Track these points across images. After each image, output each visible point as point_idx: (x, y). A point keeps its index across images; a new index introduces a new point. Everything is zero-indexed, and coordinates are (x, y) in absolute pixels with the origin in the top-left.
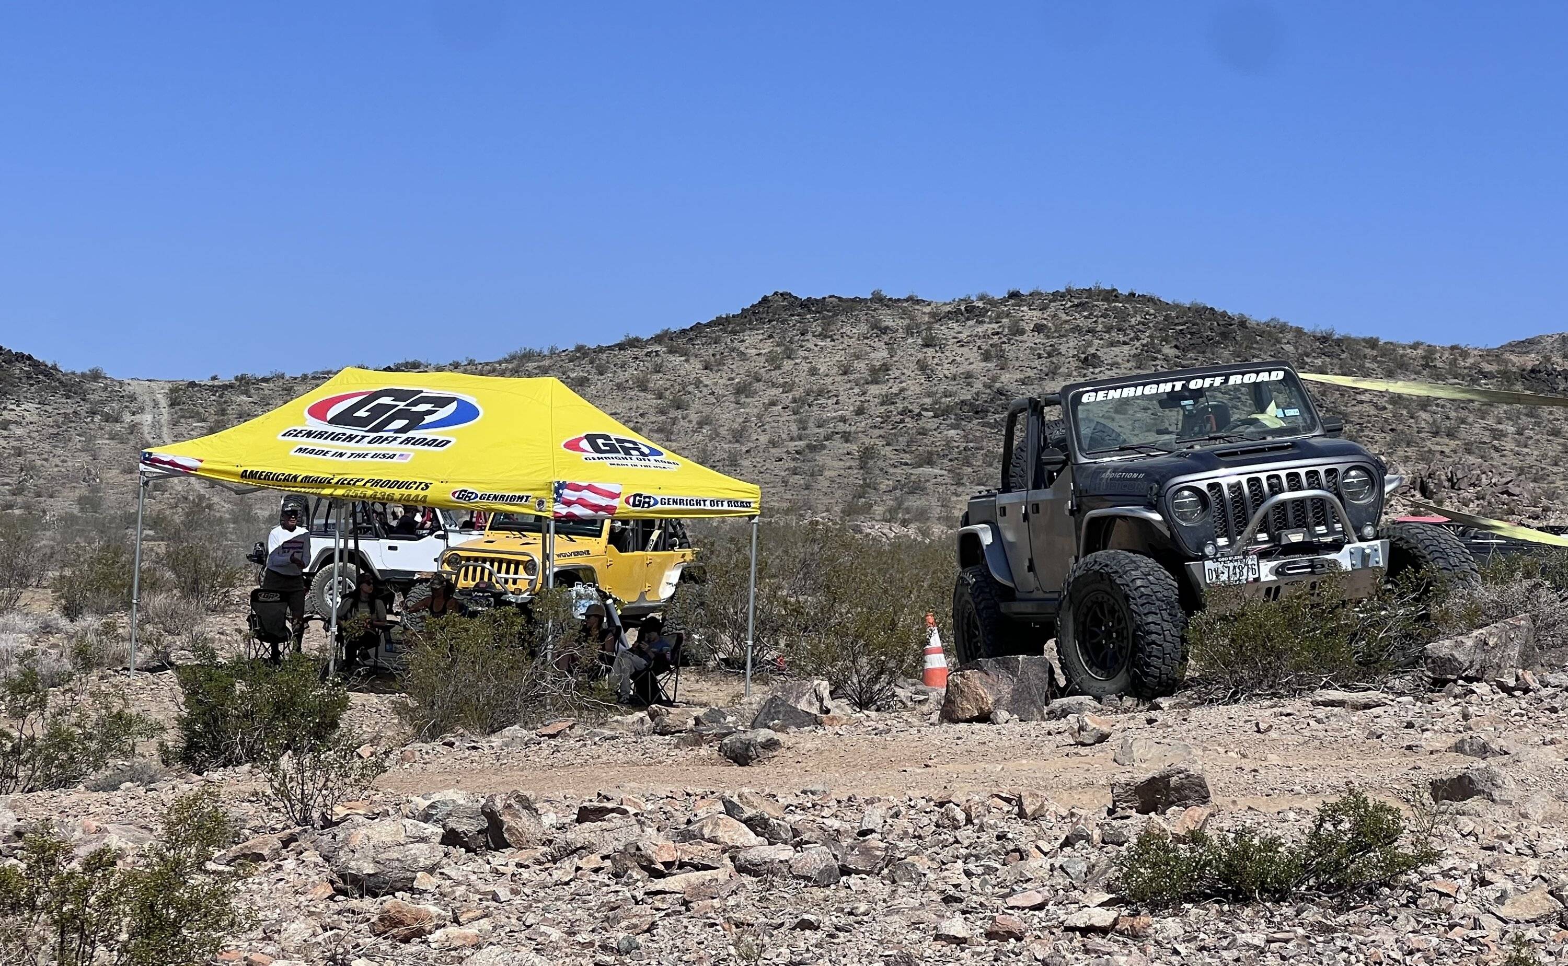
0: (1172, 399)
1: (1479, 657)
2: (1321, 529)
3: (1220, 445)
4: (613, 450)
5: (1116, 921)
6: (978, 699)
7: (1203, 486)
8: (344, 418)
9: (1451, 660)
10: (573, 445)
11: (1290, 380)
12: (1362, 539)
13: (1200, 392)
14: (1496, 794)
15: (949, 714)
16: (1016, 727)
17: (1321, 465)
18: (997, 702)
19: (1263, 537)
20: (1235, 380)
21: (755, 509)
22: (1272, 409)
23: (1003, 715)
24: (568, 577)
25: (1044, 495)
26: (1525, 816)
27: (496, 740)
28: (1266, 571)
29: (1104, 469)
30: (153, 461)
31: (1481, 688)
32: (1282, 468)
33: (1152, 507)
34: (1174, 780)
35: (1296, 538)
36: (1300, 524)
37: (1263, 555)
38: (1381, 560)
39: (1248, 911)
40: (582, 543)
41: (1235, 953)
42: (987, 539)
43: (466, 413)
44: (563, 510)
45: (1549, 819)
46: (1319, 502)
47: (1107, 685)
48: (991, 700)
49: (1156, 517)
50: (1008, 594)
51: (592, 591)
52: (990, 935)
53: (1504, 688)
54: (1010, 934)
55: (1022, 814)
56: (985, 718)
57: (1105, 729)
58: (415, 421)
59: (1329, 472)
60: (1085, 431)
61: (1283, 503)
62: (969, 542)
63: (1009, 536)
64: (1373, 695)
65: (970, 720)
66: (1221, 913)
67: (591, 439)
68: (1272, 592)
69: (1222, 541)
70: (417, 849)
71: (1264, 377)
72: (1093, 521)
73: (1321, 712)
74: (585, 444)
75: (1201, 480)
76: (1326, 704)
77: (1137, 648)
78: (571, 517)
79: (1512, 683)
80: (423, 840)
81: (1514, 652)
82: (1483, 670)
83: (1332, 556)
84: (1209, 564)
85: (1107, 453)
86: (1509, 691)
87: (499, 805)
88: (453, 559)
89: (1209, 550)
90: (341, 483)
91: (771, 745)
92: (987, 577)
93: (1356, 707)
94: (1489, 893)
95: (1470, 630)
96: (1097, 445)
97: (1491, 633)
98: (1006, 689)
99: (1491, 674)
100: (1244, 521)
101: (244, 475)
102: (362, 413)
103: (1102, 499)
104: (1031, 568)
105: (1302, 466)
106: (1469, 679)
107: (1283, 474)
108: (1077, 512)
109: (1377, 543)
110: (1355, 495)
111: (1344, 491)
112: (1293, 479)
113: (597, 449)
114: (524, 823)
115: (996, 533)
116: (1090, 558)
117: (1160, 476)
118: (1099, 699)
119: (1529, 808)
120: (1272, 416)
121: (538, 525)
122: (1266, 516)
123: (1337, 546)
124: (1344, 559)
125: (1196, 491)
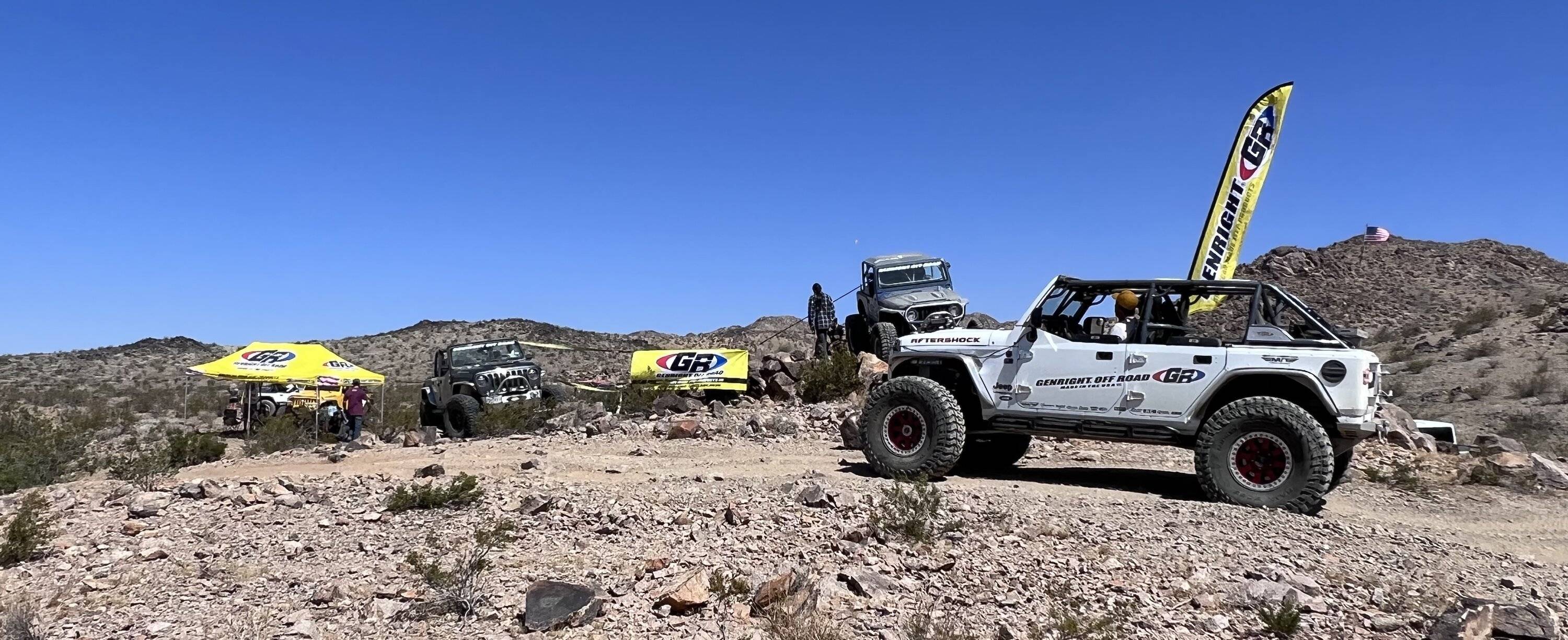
0: (481, 350)
1: (561, 423)
2: (522, 387)
3: (496, 363)
4: (338, 365)
5: (380, 518)
6: (414, 440)
7: (486, 375)
8: (254, 359)
9: (553, 424)
10: (325, 365)
11: (516, 344)
12: (534, 389)
13: (490, 348)
14: (538, 467)
15: (406, 445)
16: (425, 447)
17: (522, 368)
18: (420, 441)
19: (504, 389)
20: (500, 344)
21: (383, 382)
22: (513, 352)
23: (421, 444)
24: (329, 403)
25: (443, 378)
26: (544, 473)
27: (269, 456)
28: (505, 400)
29: (459, 370)
30: (190, 371)
31: (561, 433)
32: (510, 370)
33: (471, 381)
34: (433, 468)
35: (514, 389)
36: (515, 385)
37: (504, 395)
38: (539, 396)
39: (426, 513)
40: (333, 393)
41: (413, 527)
42: (428, 391)
43: (292, 356)
44: (320, 384)
45: (552, 474)
46: (521, 380)
47: (459, 434)
48: (418, 440)
49: (472, 384)
50: (435, 407)
51: (335, 407)
52: (337, 524)
53: (567, 432)
54: (344, 524)
55: (383, 480)
56: (416, 445)
57: (443, 449)
58: (276, 359)
59: (525, 371)
60: (454, 359)
61: (509, 380)
62: (424, 391)
63: (435, 390)
64: (527, 436)
65: (412, 446)
66: (419, 512)
67: (331, 363)
68: (506, 405)
69: (492, 391)
70: (159, 501)
71: (509, 343)
72: (455, 385)
73: (511, 441)
74: (329, 364)
75: (486, 373)
76: (513, 439)
77: (466, 423)
78: (323, 386)
79: (569, 431)
80: (163, 498)
81: (572, 421)
82: (562, 427)
83: (524, 395)
84: (487, 398)
85: (460, 366)
86: (568, 433)
87: (204, 484)
88: (292, 399)
89: (488, 394)
90: (250, 378)
91: (344, 456)
92: (428, 403)
93: (522, 439)
94: (502, 502)
95: (560, 415)
96: (458, 363)
97: (564, 416)
98: (423, 437)
99: (564, 429)
100: (498, 384)
101: (220, 375)
102: (259, 357)
103: (459, 379)
104: (440, 399)
105: (516, 369)
106: (558, 430)
107: (510, 372)
108: (451, 383)
109: (538, 391)
110: (532, 377)
111: (529, 376)
112: (514, 373)
113: (332, 365)
114: (213, 489)
115: (431, 389)
116: (453, 396)
117: (474, 372)
118: (451, 438)
119: (546, 471)
120: (513, 354)
121: (314, 388)
122: (505, 383)
123: (526, 392)
124: (528, 396)
125: (484, 376)
